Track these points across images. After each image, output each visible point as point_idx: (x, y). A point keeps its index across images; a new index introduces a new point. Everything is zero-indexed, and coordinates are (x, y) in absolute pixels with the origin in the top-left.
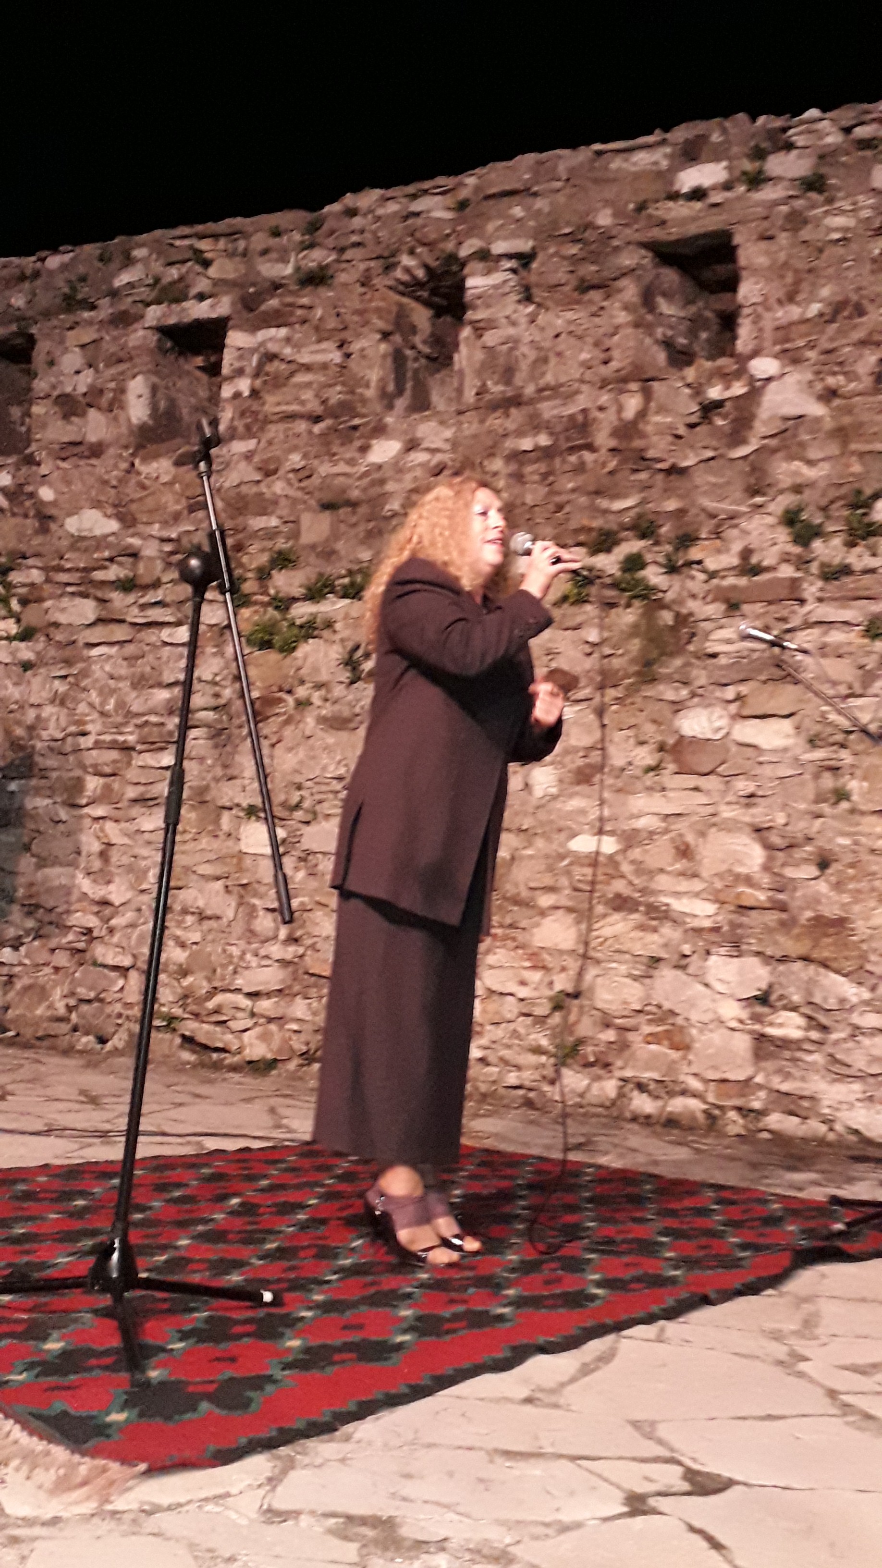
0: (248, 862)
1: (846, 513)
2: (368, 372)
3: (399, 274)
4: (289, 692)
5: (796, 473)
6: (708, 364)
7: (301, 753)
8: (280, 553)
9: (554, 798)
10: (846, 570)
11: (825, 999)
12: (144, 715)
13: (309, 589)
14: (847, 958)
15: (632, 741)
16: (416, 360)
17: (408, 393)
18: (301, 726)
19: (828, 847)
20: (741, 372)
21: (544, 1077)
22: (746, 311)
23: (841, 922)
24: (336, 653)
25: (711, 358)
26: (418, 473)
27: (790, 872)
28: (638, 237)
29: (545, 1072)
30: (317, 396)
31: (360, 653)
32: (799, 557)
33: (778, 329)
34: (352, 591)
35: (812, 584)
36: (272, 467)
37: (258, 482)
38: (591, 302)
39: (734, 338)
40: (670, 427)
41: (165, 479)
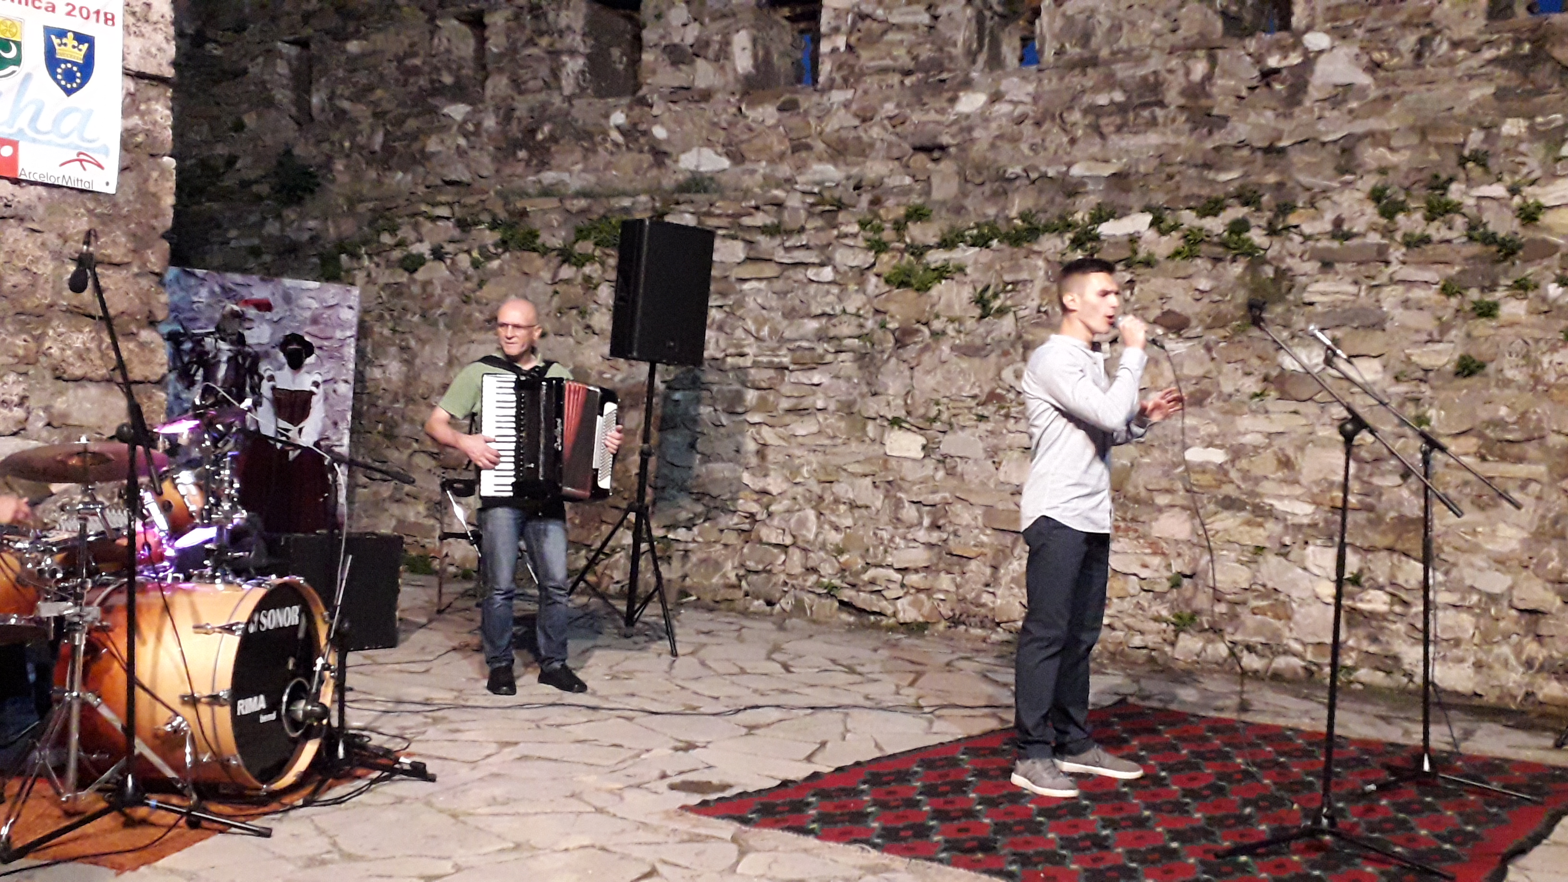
0: (894, 463)
1: (1426, 193)
2: (956, 32)
4: (926, 324)
5: (1381, 158)
6: (1268, 37)
7: (939, 376)
8: (914, 207)
10: (1426, 240)
11: (1404, 580)
12: (796, 340)
13: (943, 239)
15: (1240, 372)
16: (992, 19)
17: (986, 50)
18: (938, 353)
20: (1297, 45)
21: (1164, 640)
24: (967, 292)
25: (1270, 31)
26: (1004, 122)
27: (1377, 481)
29: (1165, 636)
30: (909, 53)
31: (990, 292)
32: (1384, 227)
33: (1328, 9)
34: (980, 241)
35: (1396, 250)
36: (869, 115)
37: (857, 127)
39: (1289, 14)
40: (1235, 89)
41: (771, 122)
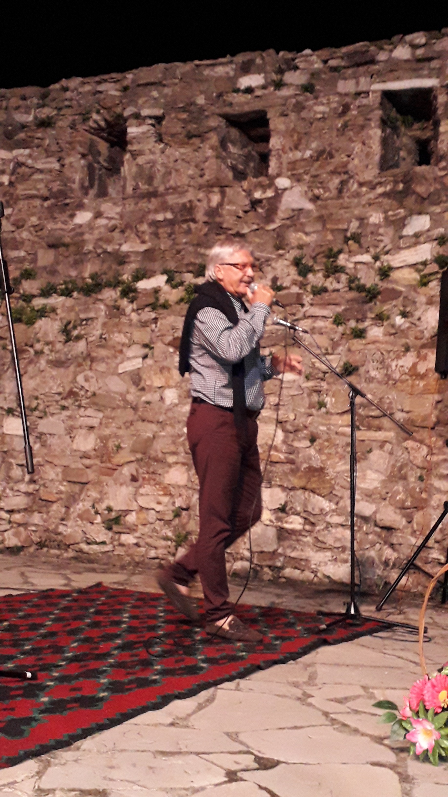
0: (8, 439)
1: (324, 260)
2: (75, 174)
3: (91, 123)
4: (32, 346)
5: (300, 239)
6: (255, 180)
7: (38, 380)
8: (26, 270)
9: (176, 405)
10: (324, 290)
11: (313, 509)
13: (42, 290)
14: (324, 488)
16: (100, 170)
17: (96, 187)
18: (38, 365)
19: (315, 431)
20: (271, 184)
21: (169, 552)
22: (273, 153)
23: (322, 470)
24: (57, 325)
25: (256, 176)
26: (102, 230)
27: (296, 444)
28: (217, 111)
29: (170, 550)
30: (46, 186)
31: (71, 325)
32: (301, 282)
33: (289, 163)
34: (66, 293)
35: (307, 297)
36: (21, 224)
37: (13, 232)
38: (193, 144)
39: (268, 166)
40: (236, 212)
